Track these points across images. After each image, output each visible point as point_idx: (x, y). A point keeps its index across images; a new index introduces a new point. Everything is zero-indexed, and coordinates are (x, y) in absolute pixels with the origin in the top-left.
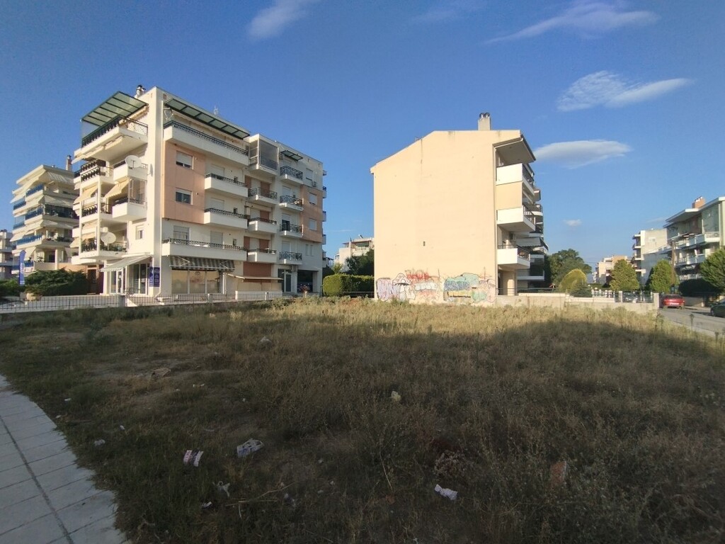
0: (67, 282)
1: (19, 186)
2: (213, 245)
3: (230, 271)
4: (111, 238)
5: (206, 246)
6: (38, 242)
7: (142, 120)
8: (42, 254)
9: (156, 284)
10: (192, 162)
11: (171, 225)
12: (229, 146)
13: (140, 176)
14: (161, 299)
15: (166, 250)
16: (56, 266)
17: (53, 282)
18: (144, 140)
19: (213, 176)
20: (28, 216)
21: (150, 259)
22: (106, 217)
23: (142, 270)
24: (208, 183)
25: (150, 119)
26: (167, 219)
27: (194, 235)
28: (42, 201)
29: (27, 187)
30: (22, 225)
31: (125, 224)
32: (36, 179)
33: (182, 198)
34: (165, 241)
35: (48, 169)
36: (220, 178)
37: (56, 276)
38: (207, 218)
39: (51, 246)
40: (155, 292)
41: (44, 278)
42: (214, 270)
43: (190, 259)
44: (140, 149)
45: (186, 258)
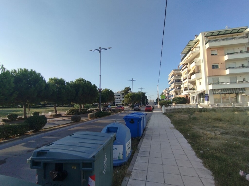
0: (181, 100)
1: (169, 76)
2: (231, 83)
3: (243, 93)
4: (191, 86)
5: (228, 83)
6: (174, 90)
7: (198, 46)
8: (175, 93)
9: (208, 100)
10: (217, 52)
11: (211, 78)
12: (235, 38)
13: (198, 64)
14: (210, 105)
15: (210, 87)
16: (178, 96)
17: (178, 100)
18: (199, 52)
19: (228, 54)
20: (171, 84)
21: (205, 91)
22: (190, 80)
23: (202, 95)
24: (226, 58)
25: (200, 44)
26: (209, 76)
27: (221, 80)
28: (174, 79)
30: (170, 86)
31: (195, 81)
32: (172, 74)
33: (215, 67)
34: (210, 84)
35: (174, 70)
36: (232, 54)
37: (178, 99)
38: (227, 72)
39: (177, 91)
40: (208, 103)
41: (176, 99)
42: (233, 93)
43: (221, 89)
44: (198, 56)
45: (219, 89)
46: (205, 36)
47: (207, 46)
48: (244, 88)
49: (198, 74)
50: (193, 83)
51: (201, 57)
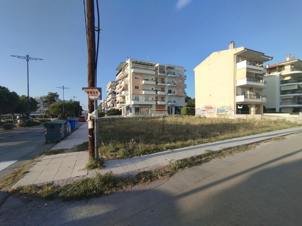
0: (115, 112)
1: (107, 87)
2: (146, 100)
3: (151, 108)
4: (122, 101)
5: (144, 101)
6: (111, 102)
7: (127, 68)
8: (112, 105)
9: (131, 112)
10: (138, 76)
11: (134, 96)
12: (149, 69)
13: (127, 83)
14: (132, 116)
15: (133, 103)
16: (114, 107)
17: (112, 112)
18: (127, 73)
19: (145, 80)
20: (109, 95)
21: (129, 105)
22: (121, 95)
23: (128, 108)
24: (143, 82)
25: (128, 67)
26: (133, 94)
27: (141, 98)
28: (111, 90)
29: (109, 87)
30: (108, 97)
31: (125, 96)
32: (110, 85)
33: (137, 87)
34: (132, 100)
35: (112, 82)
36: (147, 80)
37: (113, 110)
38: (143, 92)
39: (114, 102)
40: (131, 114)
42: (147, 108)
43: (139, 105)
44: (126, 76)
45: (138, 104)
46: (132, 62)
47: (132, 70)
48: (151, 105)
49: (126, 91)
50: (124, 97)
51: (128, 78)
